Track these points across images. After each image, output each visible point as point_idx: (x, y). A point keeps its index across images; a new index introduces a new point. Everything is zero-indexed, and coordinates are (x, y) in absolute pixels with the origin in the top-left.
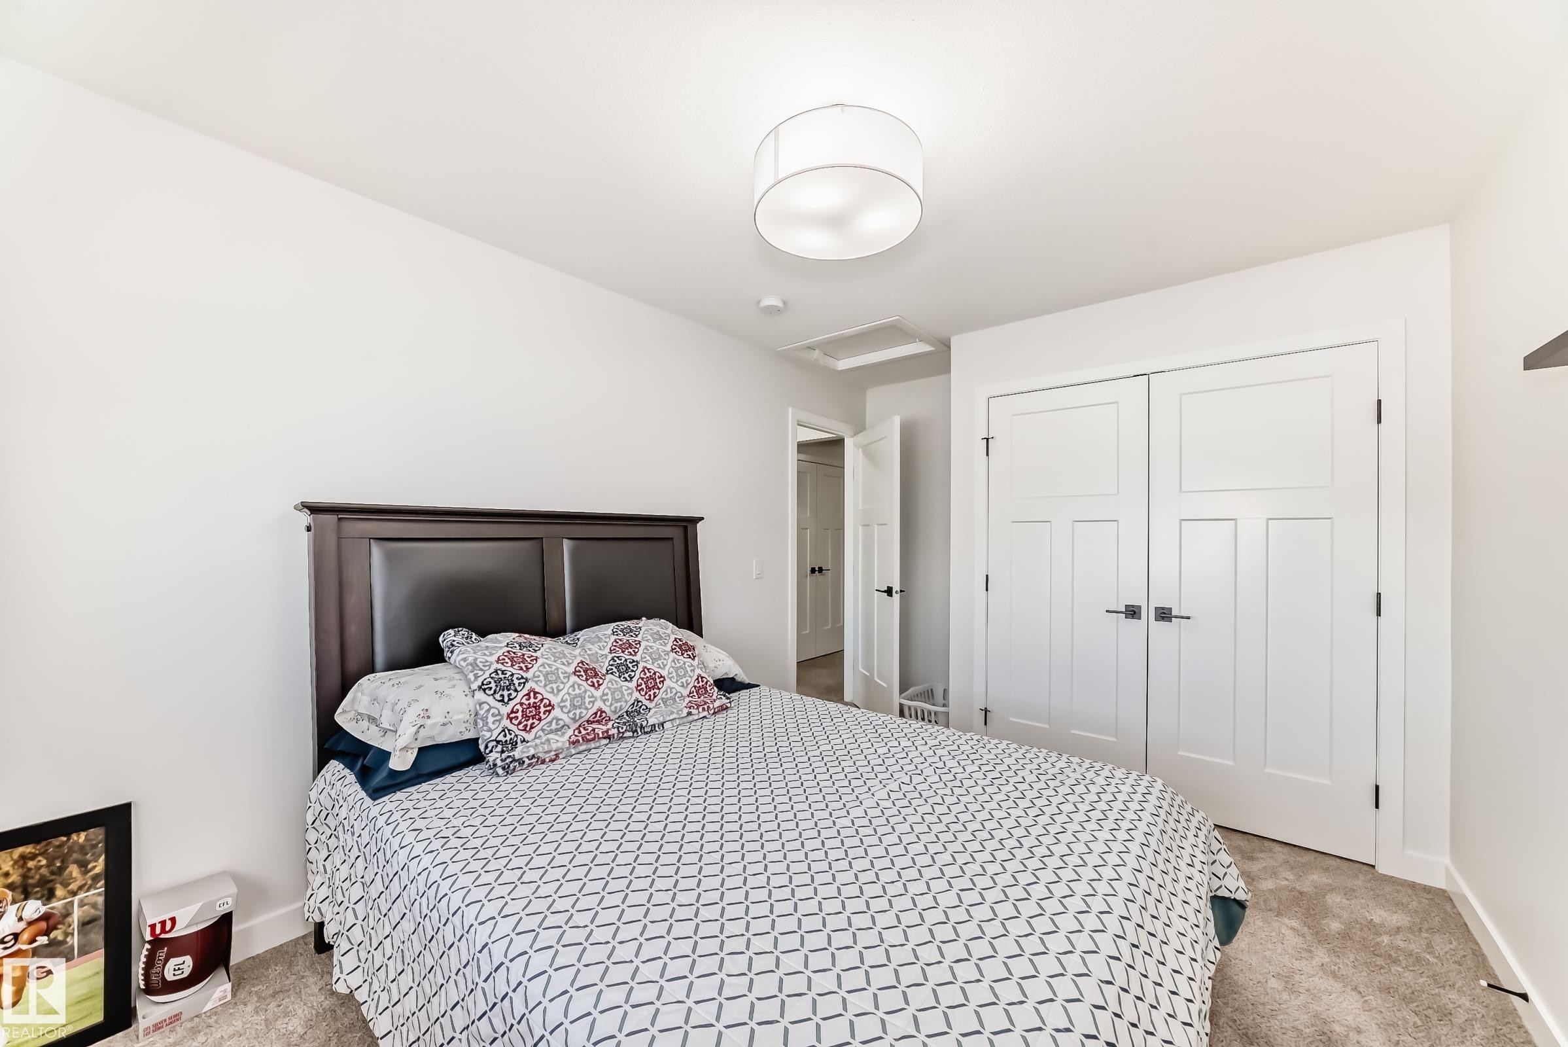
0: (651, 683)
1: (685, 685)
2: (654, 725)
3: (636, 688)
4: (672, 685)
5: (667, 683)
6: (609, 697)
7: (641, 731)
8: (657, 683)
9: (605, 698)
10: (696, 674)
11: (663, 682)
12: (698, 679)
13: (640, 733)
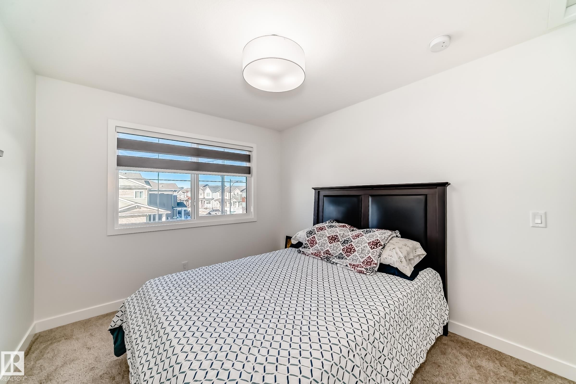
0: (349, 250)
1: (362, 257)
2: (334, 262)
3: (343, 249)
4: (357, 255)
5: (356, 253)
6: (332, 248)
7: (330, 262)
8: (351, 251)
9: (331, 247)
10: (369, 255)
11: (354, 252)
12: (368, 258)
13: (329, 262)
